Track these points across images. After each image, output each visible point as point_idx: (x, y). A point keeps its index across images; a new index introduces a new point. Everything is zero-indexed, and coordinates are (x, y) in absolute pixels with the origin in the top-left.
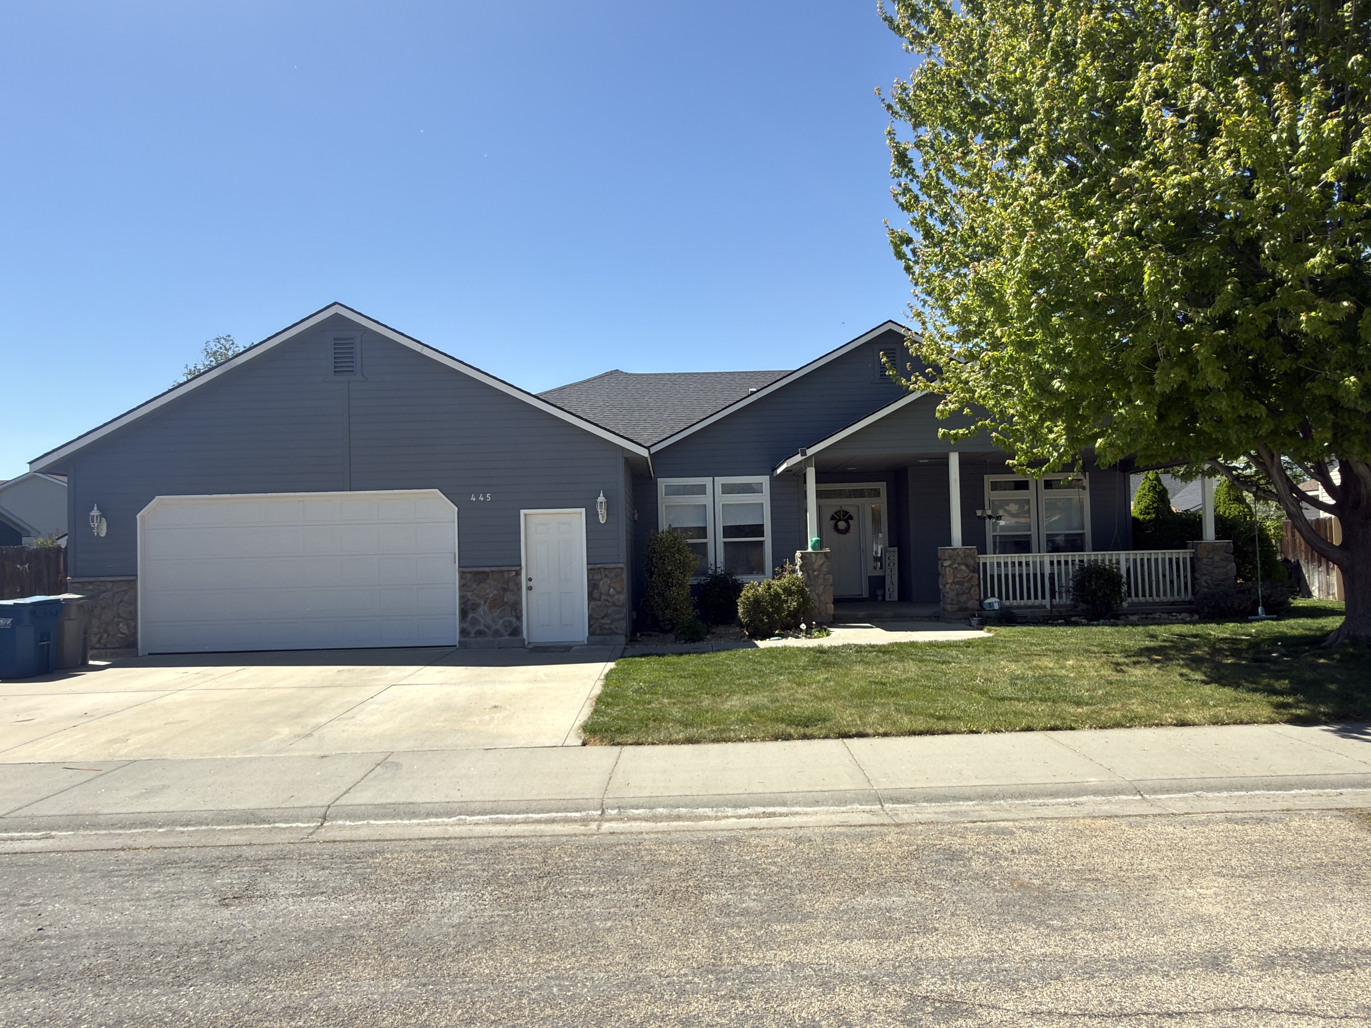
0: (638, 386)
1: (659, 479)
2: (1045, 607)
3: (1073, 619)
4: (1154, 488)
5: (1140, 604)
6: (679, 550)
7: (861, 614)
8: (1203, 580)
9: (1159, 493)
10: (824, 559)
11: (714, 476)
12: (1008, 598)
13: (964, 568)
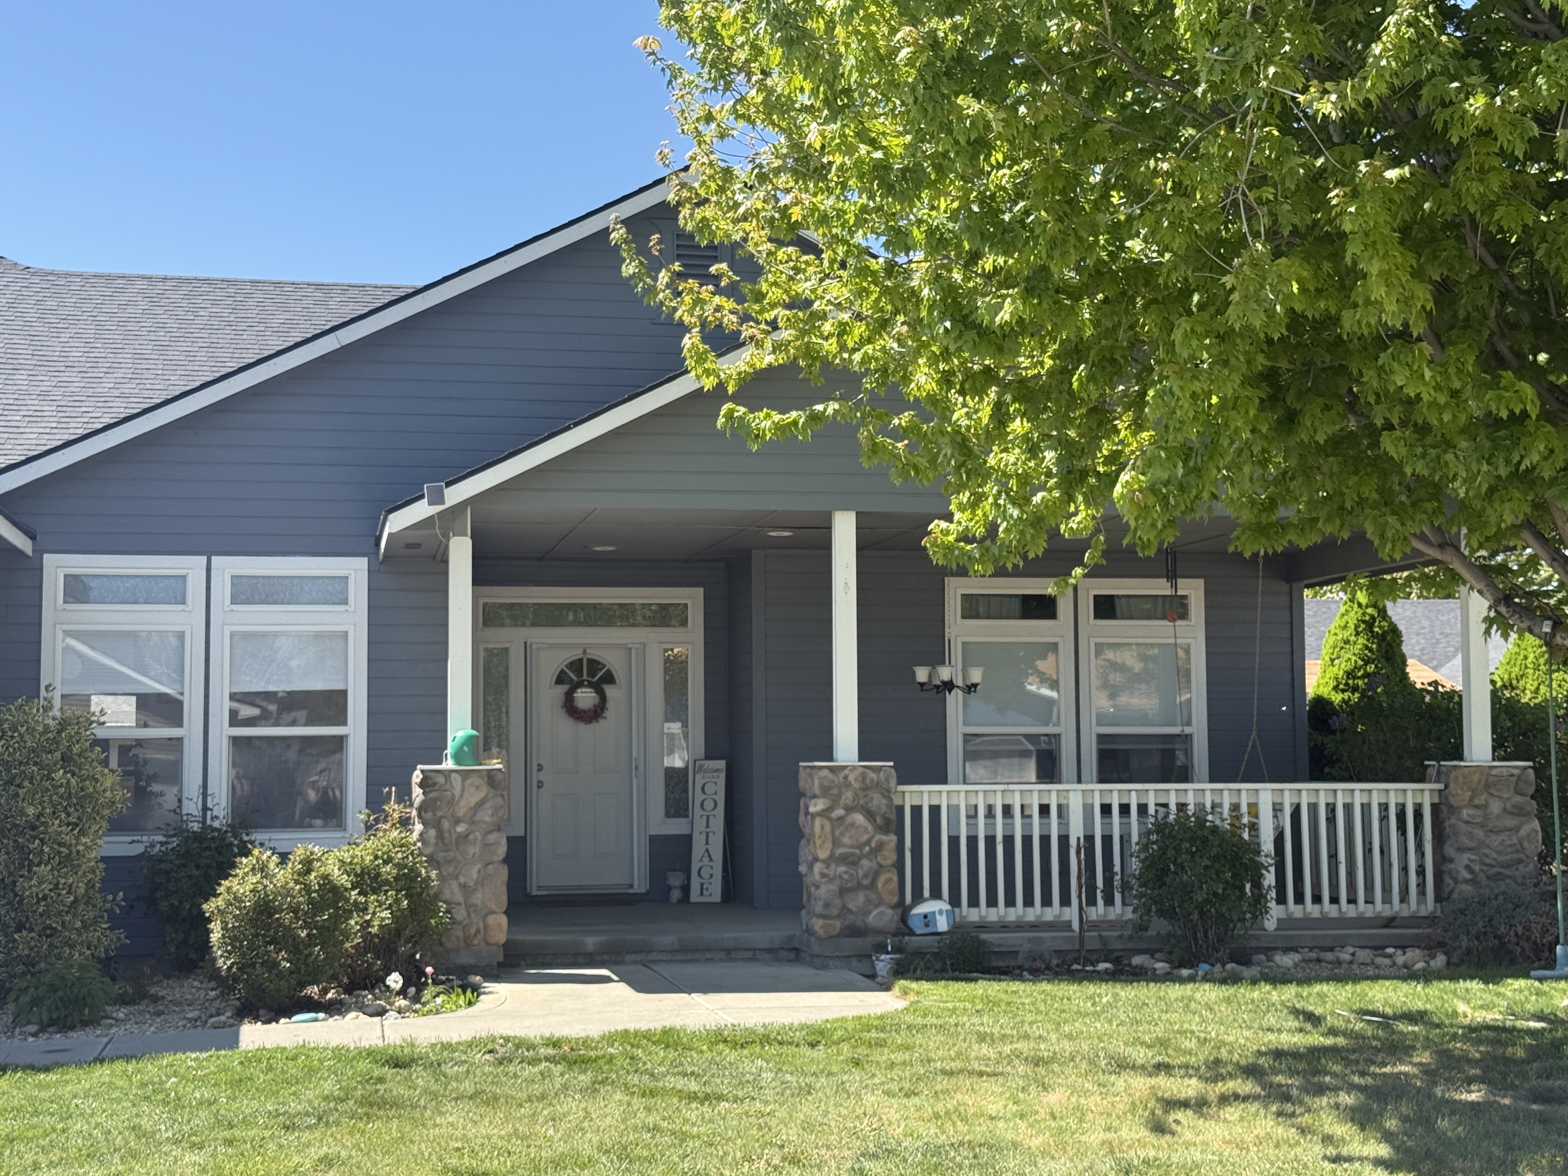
0: (51, 303)
1: (46, 557)
2: (1068, 925)
3: (1137, 960)
4: (1369, 625)
5: (1307, 922)
6: (66, 759)
7: (591, 942)
8: (1461, 862)
9: (1381, 638)
10: (484, 790)
11: (209, 554)
12: (974, 902)
13: (859, 818)
